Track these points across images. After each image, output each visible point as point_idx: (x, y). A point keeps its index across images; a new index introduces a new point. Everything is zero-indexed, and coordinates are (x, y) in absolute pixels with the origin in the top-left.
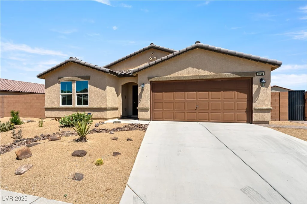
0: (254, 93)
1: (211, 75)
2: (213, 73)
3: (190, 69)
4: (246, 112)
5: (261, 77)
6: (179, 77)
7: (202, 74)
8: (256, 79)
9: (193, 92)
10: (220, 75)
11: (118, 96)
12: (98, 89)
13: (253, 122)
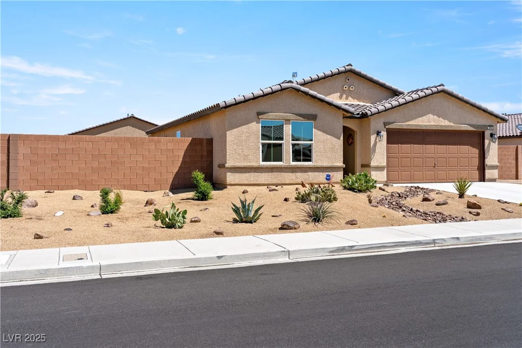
0: (486, 147)
1: (451, 126)
2: (452, 124)
3: (431, 116)
4: (478, 169)
5: (491, 132)
6: (420, 125)
7: (443, 124)
8: (487, 134)
9: (431, 145)
10: (460, 126)
12: (329, 137)
13: (486, 180)
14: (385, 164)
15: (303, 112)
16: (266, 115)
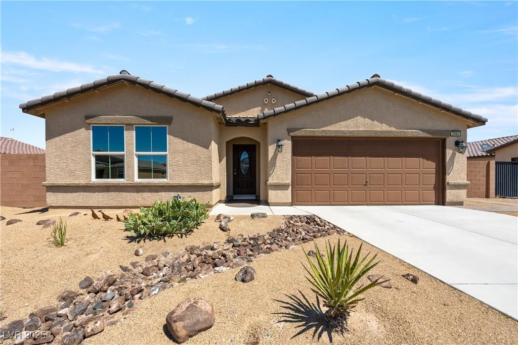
0: (447, 160)
1: (391, 132)
2: (393, 129)
3: (360, 119)
4: (434, 188)
5: (456, 139)
6: (342, 132)
7: (378, 129)
8: (450, 141)
9: (361, 157)
10: (404, 132)
11: (220, 161)
12: (191, 145)
13: (446, 204)
14: (289, 181)
15: (154, 113)
16: (96, 118)
